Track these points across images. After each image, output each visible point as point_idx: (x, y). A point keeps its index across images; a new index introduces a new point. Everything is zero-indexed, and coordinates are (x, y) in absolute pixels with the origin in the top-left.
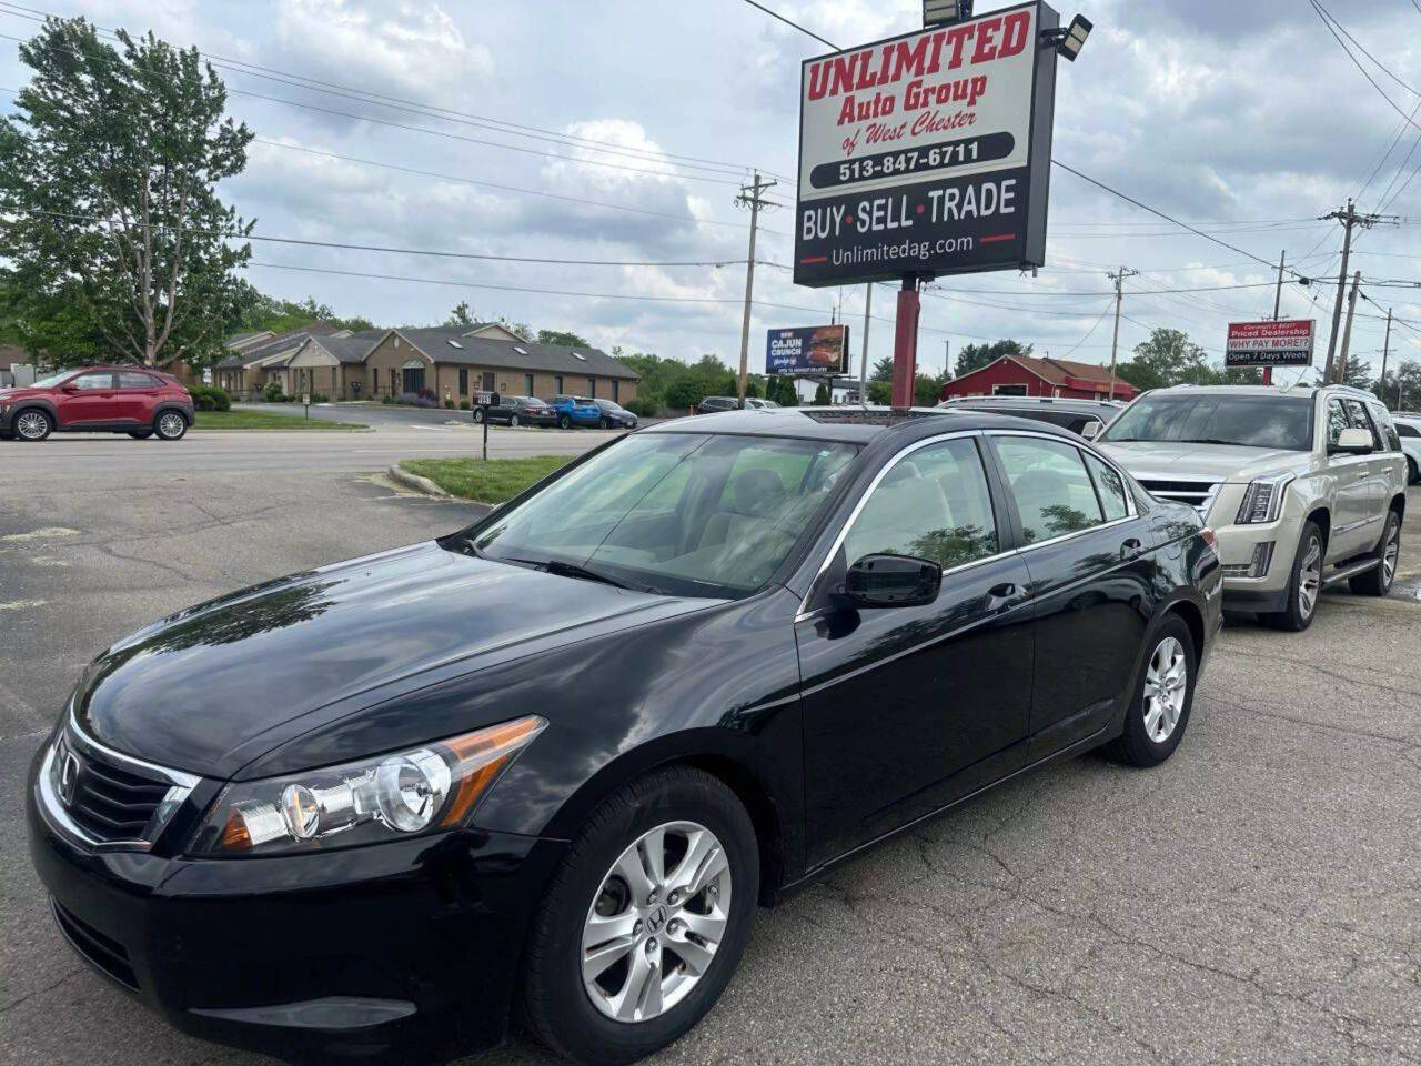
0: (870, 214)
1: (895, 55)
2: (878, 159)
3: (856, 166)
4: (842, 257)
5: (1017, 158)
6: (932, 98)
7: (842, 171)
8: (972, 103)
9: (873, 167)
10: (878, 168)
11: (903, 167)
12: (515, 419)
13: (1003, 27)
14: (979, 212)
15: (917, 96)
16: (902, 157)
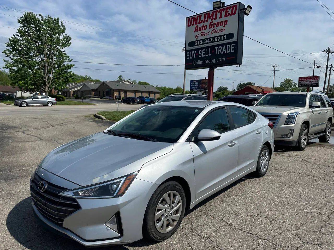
0: (202, 53)
1: (207, 16)
3: (198, 42)
5: (235, 39)
6: (215, 26)
7: (195, 43)
8: (224, 26)
10: (204, 42)
11: (209, 42)
13: (231, 9)
14: (226, 52)
16: (209, 39)
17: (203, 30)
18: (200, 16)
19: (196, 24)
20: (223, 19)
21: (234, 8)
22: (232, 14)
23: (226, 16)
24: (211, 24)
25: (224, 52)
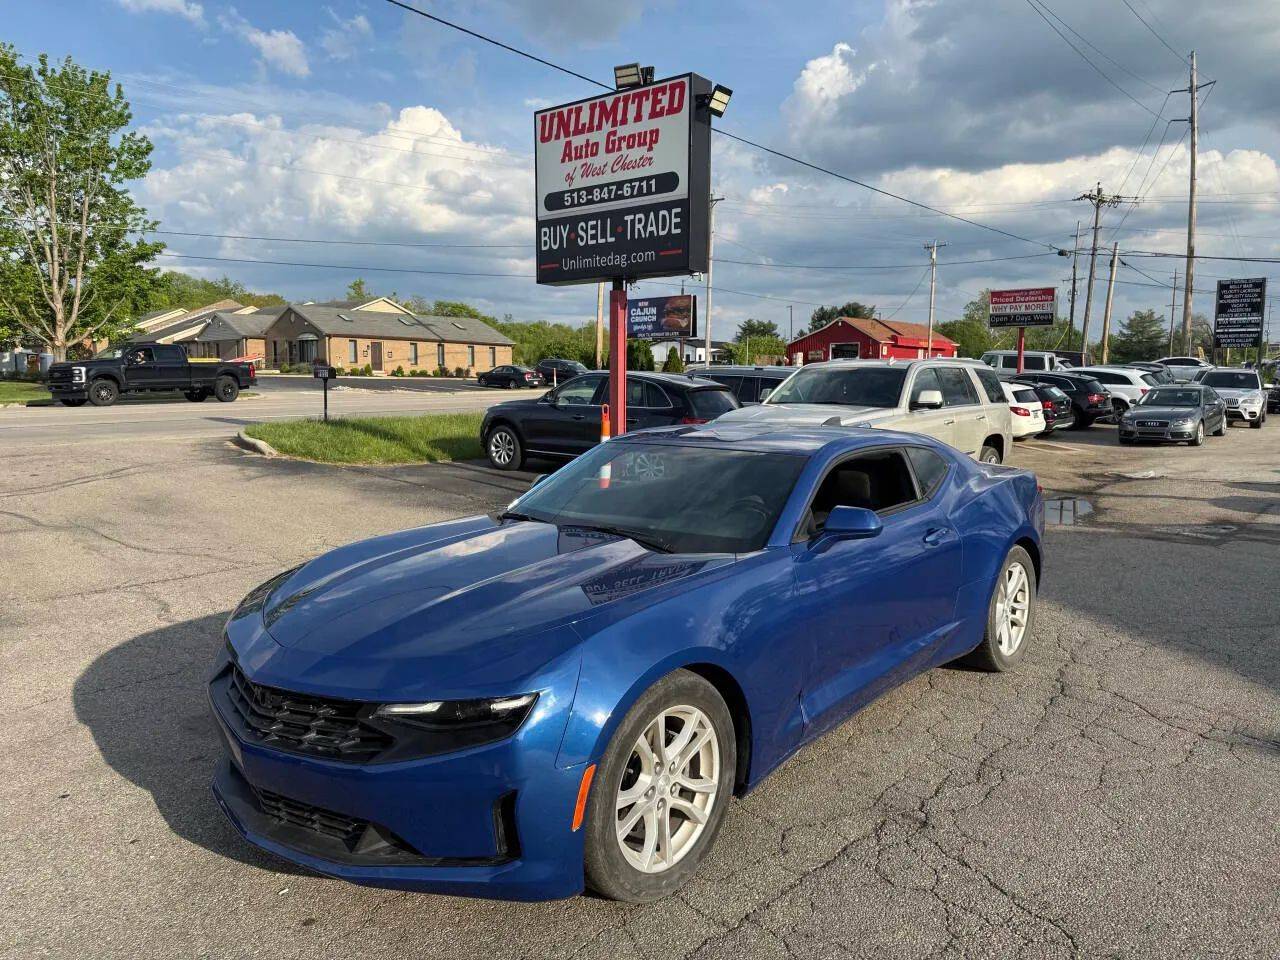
0: (586, 232)
3: (575, 195)
4: (569, 264)
5: (681, 191)
6: (624, 145)
7: (566, 198)
8: (650, 149)
9: (587, 196)
10: (590, 197)
11: (606, 196)
13: (668, 92)
14: (658, 231)
15: (614, 142)
17: (587, 156)
18: (579, 110)
19: (567, 134)
20: (647, 125)
21: (678, 90)
22: (672, 110)
23: (654, 115)
24: (612, 138)
25: (651, 233)
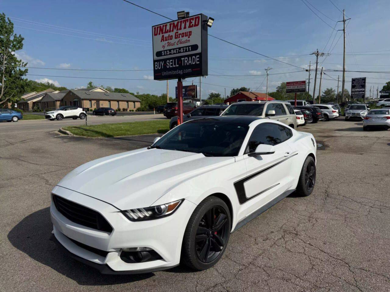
0: (169, 63)
1: (172, 26)
2: (170, 50)
3: (165, 52)
4: (164, 74)
5: (199, 50)
6: (181, 36)
7: (163, 53)
8: (189, 37)
9: (169, 52)
10: (170, 53)
11: (175, 52)
12: (104, 114)
13: (194, 20)
14: (192, 63)
15: (177, 35)
16: (175, 50)
17: (169, 40)
18: (166, 26)
19: (162, 33)
20: (187, 30)
21: (197, 19)
23: (190, 27)
25: (190, 63)
